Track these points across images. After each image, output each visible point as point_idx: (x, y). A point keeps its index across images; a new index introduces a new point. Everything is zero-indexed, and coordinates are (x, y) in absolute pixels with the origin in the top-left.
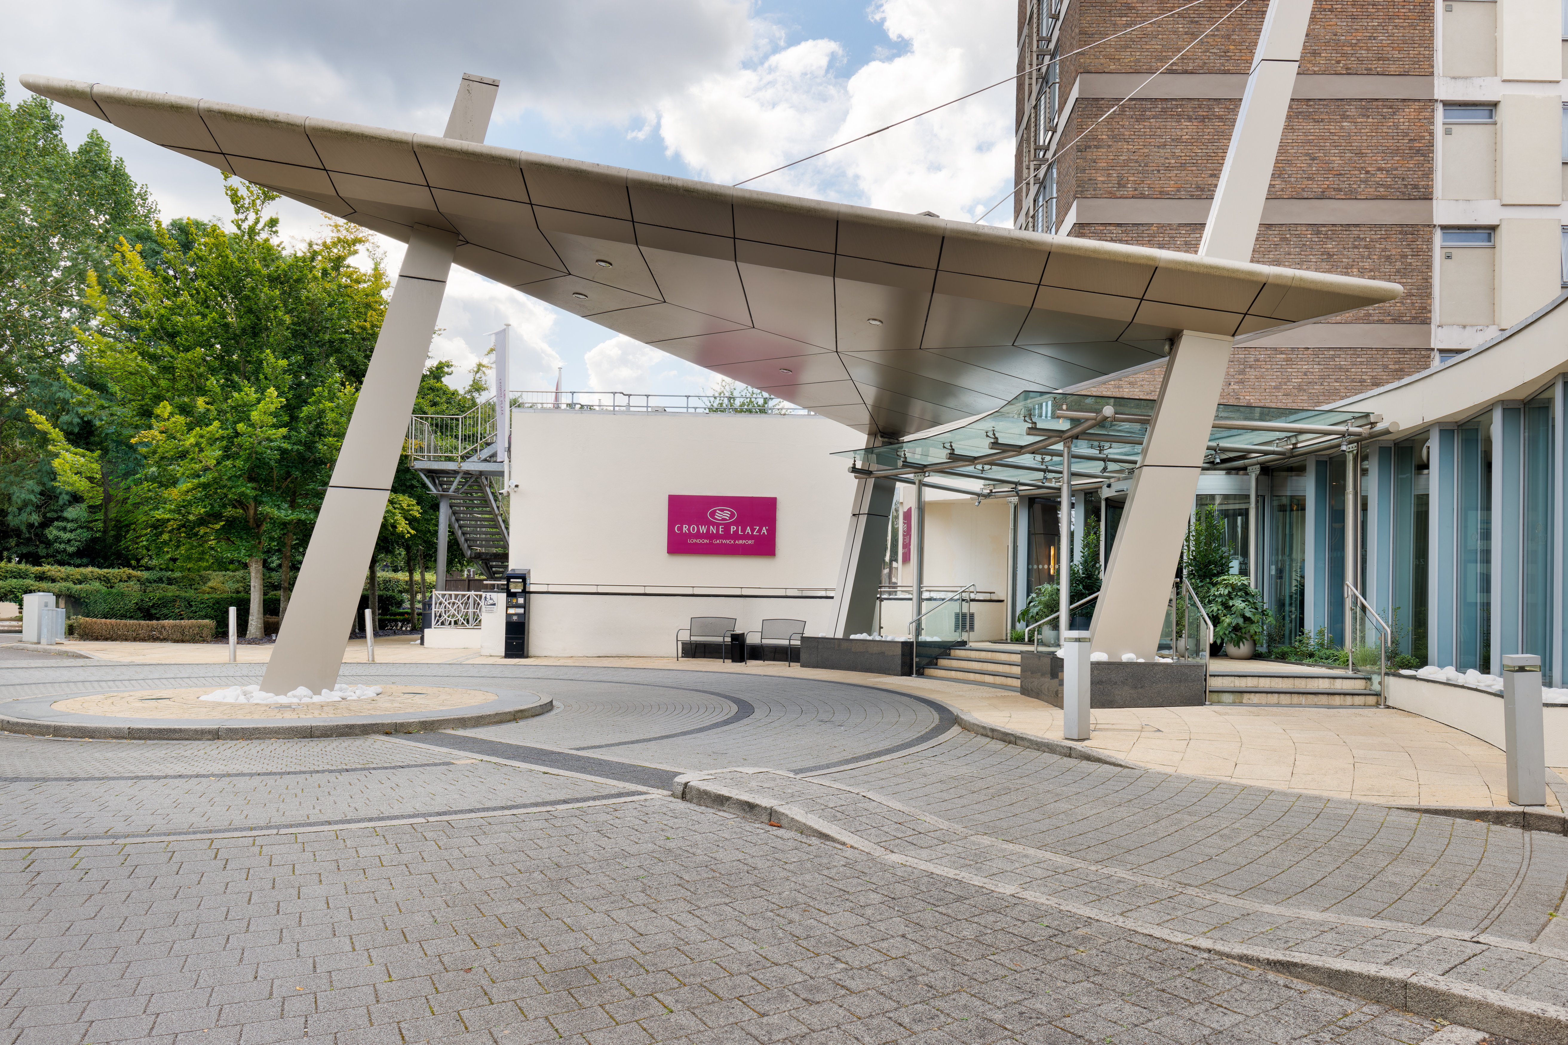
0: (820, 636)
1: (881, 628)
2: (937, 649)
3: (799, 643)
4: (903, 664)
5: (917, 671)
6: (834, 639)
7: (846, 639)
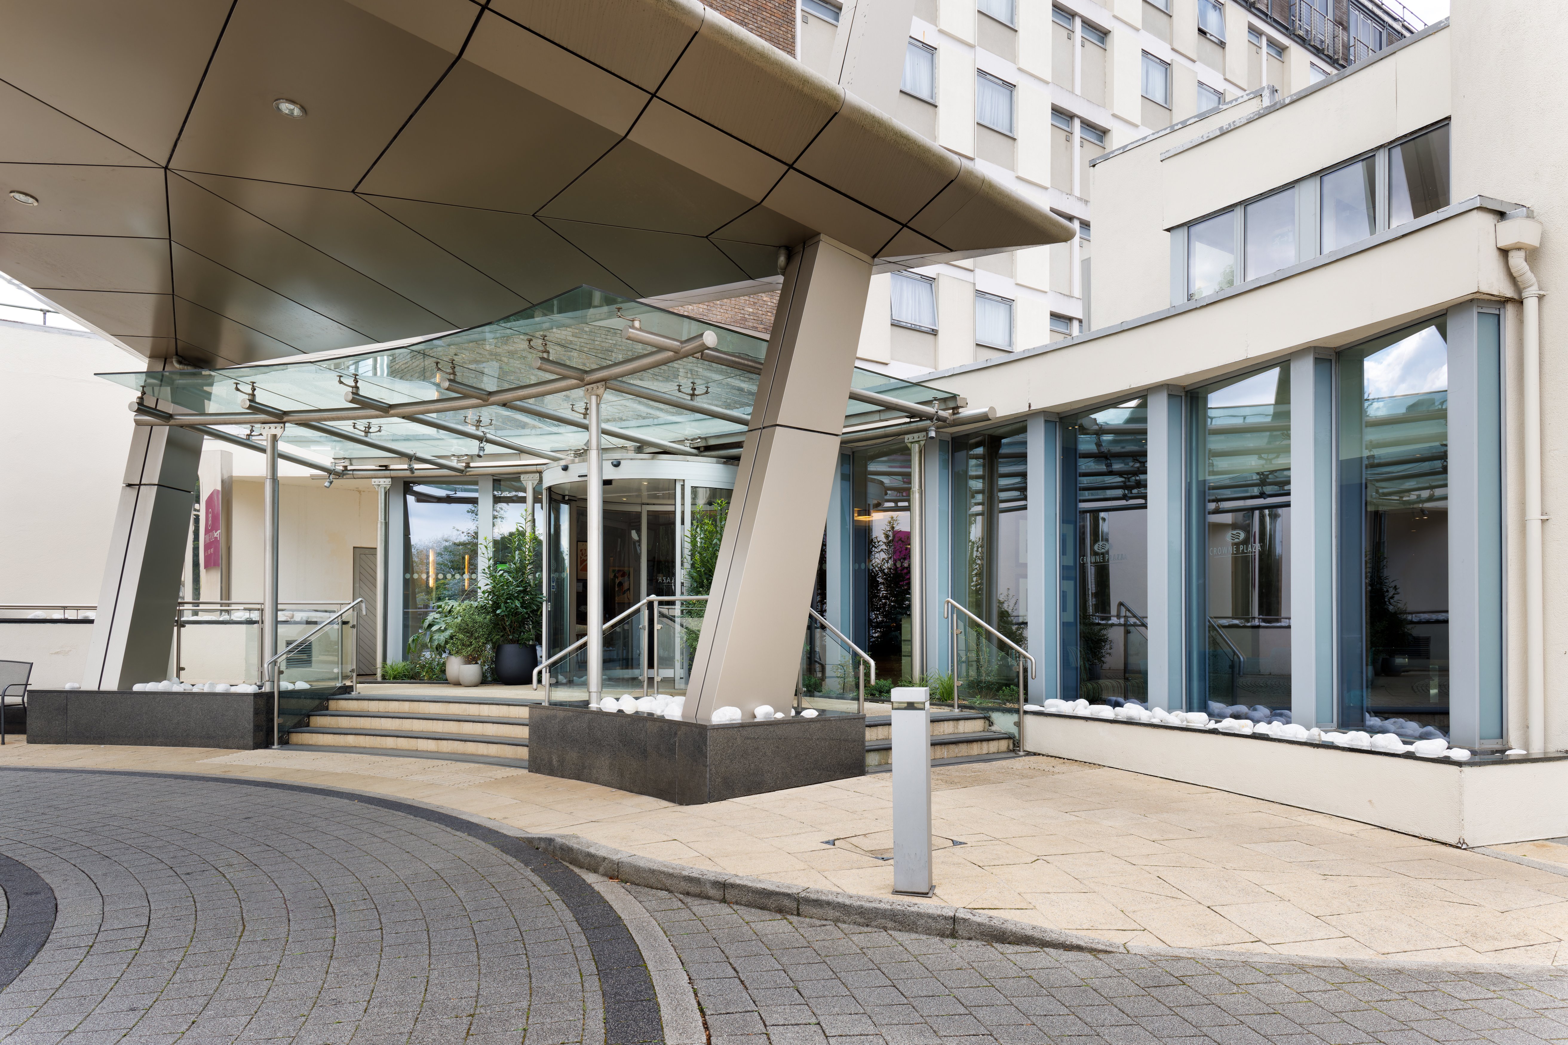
0: (68, 687)
1: (180, 669)
2: (308, 701)
3: (18, 700)
4: (257, 728)
5: (280, 738)
6: (99, 693)
7: (124, 692)
